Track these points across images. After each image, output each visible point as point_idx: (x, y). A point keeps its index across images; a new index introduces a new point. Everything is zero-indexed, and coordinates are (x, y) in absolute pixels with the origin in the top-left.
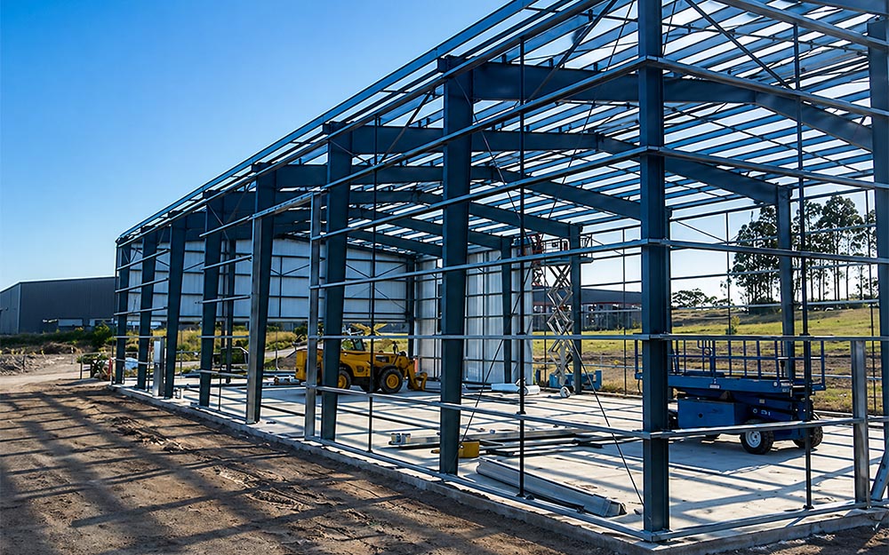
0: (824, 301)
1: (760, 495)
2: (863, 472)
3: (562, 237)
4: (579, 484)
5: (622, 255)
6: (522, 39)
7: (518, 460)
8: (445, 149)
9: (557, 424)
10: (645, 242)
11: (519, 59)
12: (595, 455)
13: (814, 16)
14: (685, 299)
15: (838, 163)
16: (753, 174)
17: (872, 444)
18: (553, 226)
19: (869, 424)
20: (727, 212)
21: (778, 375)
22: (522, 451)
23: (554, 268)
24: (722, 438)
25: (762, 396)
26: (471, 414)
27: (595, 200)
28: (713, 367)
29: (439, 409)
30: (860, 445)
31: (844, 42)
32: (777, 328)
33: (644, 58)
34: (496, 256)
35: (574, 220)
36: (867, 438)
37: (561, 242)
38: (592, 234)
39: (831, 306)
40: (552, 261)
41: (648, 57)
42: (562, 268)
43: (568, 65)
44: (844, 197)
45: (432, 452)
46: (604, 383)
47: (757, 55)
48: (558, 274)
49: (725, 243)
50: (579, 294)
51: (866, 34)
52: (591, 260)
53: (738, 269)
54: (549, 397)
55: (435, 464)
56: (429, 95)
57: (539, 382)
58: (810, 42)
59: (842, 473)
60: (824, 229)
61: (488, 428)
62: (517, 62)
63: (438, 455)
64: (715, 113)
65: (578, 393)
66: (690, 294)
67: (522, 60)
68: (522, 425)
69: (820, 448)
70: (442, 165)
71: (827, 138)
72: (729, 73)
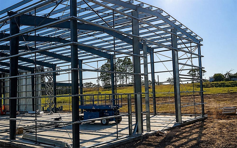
0: (123, 84)
1: (105, 136)
2: (131, 128)
3: (50, 68)
4: (55, 138)
5: (68, 73)
6: (35, 8)
7: (35, 133)
8: (11, 40)
9: (48, 122)
10: (73, 69)
11: (34, 14)
12: (59, 130)
13: (118, 9)
14: (87, 85)
15: (125, 49)
16: (104, 51)
17: (133, 120)
18: (47, 64)
19: (132, 115)
20: (97, 61)
21: (110, 104)
22: (36, 131)
23: (48, 77)
24: (96, 122)
25: (106, 110)
26: (20, 121)
27: (60, 57)
28: (93, 103)
29: (9, 120)
30: (130, 121)
31: (126, 17)
32: (110, 92)
33: (71, 17)
34: (29, 73)
35: (54, 63)
36: (132, 119)
37: (50, 69)
38: (59, 67)
39: (125, 86)
40: (47, 75)
41: (73, 16)
42: (50, 77)
43: (50, 17)
44: (128, 57)
45: (7, 133)
46: (63, 109)
47: (103, 18)
48: (49, 78)
49: (97, 69)
50: (56, 84)
51: (131, 15)
52: (59, 74)
53: (101, 77)
54: (47, 114)
55: (8, 137)
56: (4, 23)
57: (43, 110)
58: (118, 16)
59: (126, 128)
60: (123, 66)
61: (26, 125)
62: (34, 15)
63: (9, 134)
64: (93, 34)
65: (56, 113)
66: (88, 83)
67: (35, 15)
68: (36, 123)
69: (121, 123)
70: (9, 45)
71: (122, 42)
72: (97, 23)
